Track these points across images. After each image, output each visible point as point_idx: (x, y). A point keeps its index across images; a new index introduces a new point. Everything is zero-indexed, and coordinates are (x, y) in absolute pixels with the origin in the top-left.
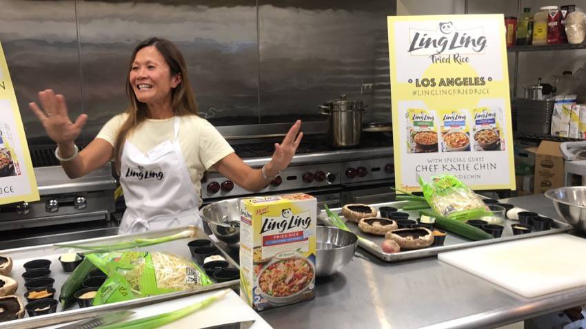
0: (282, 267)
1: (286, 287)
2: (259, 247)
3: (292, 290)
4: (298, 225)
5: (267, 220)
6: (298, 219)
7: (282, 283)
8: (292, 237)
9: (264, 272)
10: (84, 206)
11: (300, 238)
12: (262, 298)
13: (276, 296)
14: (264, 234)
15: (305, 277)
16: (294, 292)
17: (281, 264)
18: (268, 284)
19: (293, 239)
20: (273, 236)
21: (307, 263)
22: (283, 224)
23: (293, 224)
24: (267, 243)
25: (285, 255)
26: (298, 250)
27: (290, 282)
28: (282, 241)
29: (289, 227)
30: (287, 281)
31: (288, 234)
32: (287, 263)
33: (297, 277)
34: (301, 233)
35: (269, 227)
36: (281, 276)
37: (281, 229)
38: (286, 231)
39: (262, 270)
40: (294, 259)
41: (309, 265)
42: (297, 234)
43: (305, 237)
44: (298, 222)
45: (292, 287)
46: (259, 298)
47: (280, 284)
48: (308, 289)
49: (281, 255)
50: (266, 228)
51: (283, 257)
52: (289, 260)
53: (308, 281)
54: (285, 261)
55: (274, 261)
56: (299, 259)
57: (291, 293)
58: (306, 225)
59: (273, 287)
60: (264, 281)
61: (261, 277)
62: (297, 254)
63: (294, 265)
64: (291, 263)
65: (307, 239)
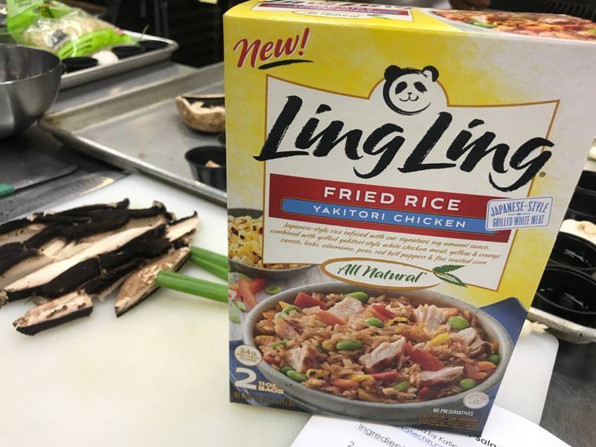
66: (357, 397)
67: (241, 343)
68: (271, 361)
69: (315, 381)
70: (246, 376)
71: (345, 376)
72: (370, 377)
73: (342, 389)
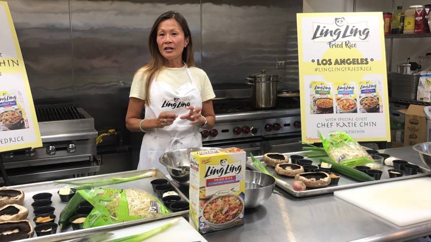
0: (220, 202)
1: (222, 217)
2: (204, 187)
3: (227, 219)
4: (232, 172)
5: (209, 168)
6: (232, 167)
7: (220, 214)
8: (227, 180)
9: (207, 206)
10: (74, 151)
11: (233, 181)
12: (205, 224)
13: (215, 223)
14: (207, 178)
15: (237, 209)
16: (228, 220)
17: (220, 200)
18: (210, 214)
19: (228, 181)
20: (214, 179)
21: (239, 199)
22: (221, 170)
23: (228, 171)
24: (209, 184)
25: (223, 193)
26: (232, 190)
27: (226, 212)
28: (220, 183)
29: (226, 173)
30: (224, 212)
31: (224, 178)
32: (224, 199)
33: (231, 209)
34: (234, 177)
35: (211, 173)
36: (219, 208)
37: (220, 174)
38: (223, 176)
39: (206, 204)
40: (229, 196)
41: (240, 201)
42: (231, 178)
43: (237, 180)
44: (232, 169)
45: (227, 217)
46: (203, 224)
47: (219, 214)
48: (239, 218)
49: (219, 193)
50: (209, 174)
51: (221, 195)
52: (225, 197)
53: (239, 212)
54: (222, 197)
55: (214, 197)
56: (233, 196)
57: (226, 221)
58: (238, 171)
59: (214, 217)
60: (207, 212)
61: (205, 209)
62: (231, 193)
63: (229, 201)
64: (227, 199)
65: (239, 181)
66: (222, 223)
67: (201, 217)
68: (207, 219)
69: (215, 221)
70: (202, 225)
71: (220, 218)
72: (224, 216)
73: (220, 221)
